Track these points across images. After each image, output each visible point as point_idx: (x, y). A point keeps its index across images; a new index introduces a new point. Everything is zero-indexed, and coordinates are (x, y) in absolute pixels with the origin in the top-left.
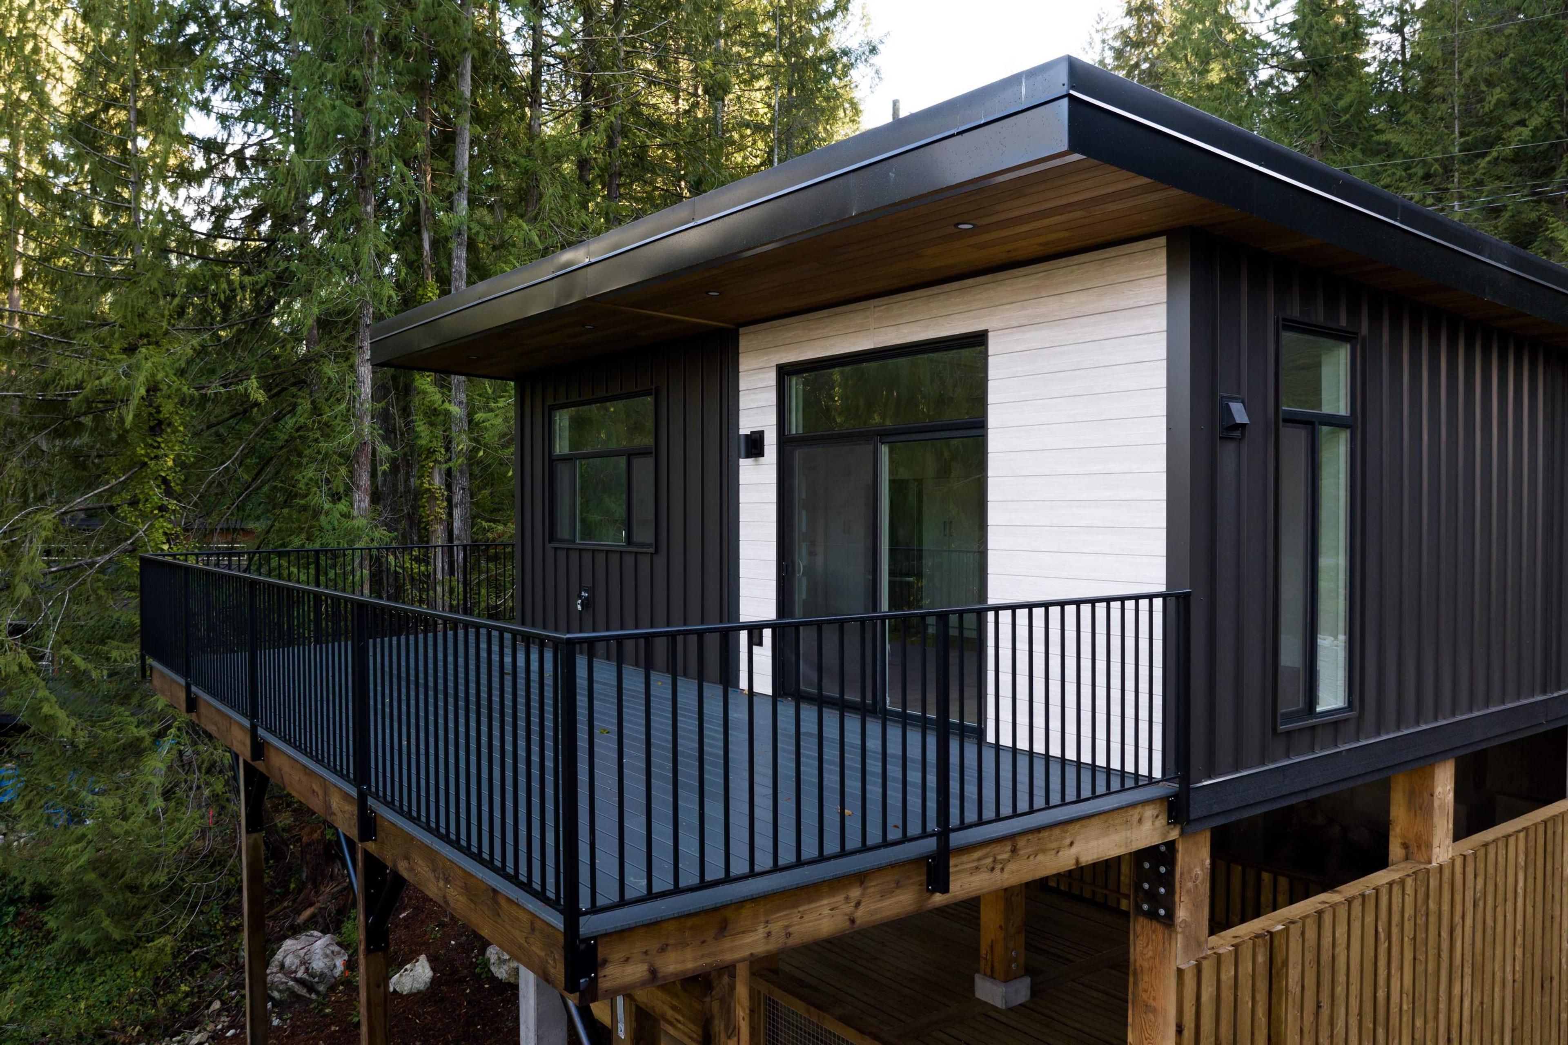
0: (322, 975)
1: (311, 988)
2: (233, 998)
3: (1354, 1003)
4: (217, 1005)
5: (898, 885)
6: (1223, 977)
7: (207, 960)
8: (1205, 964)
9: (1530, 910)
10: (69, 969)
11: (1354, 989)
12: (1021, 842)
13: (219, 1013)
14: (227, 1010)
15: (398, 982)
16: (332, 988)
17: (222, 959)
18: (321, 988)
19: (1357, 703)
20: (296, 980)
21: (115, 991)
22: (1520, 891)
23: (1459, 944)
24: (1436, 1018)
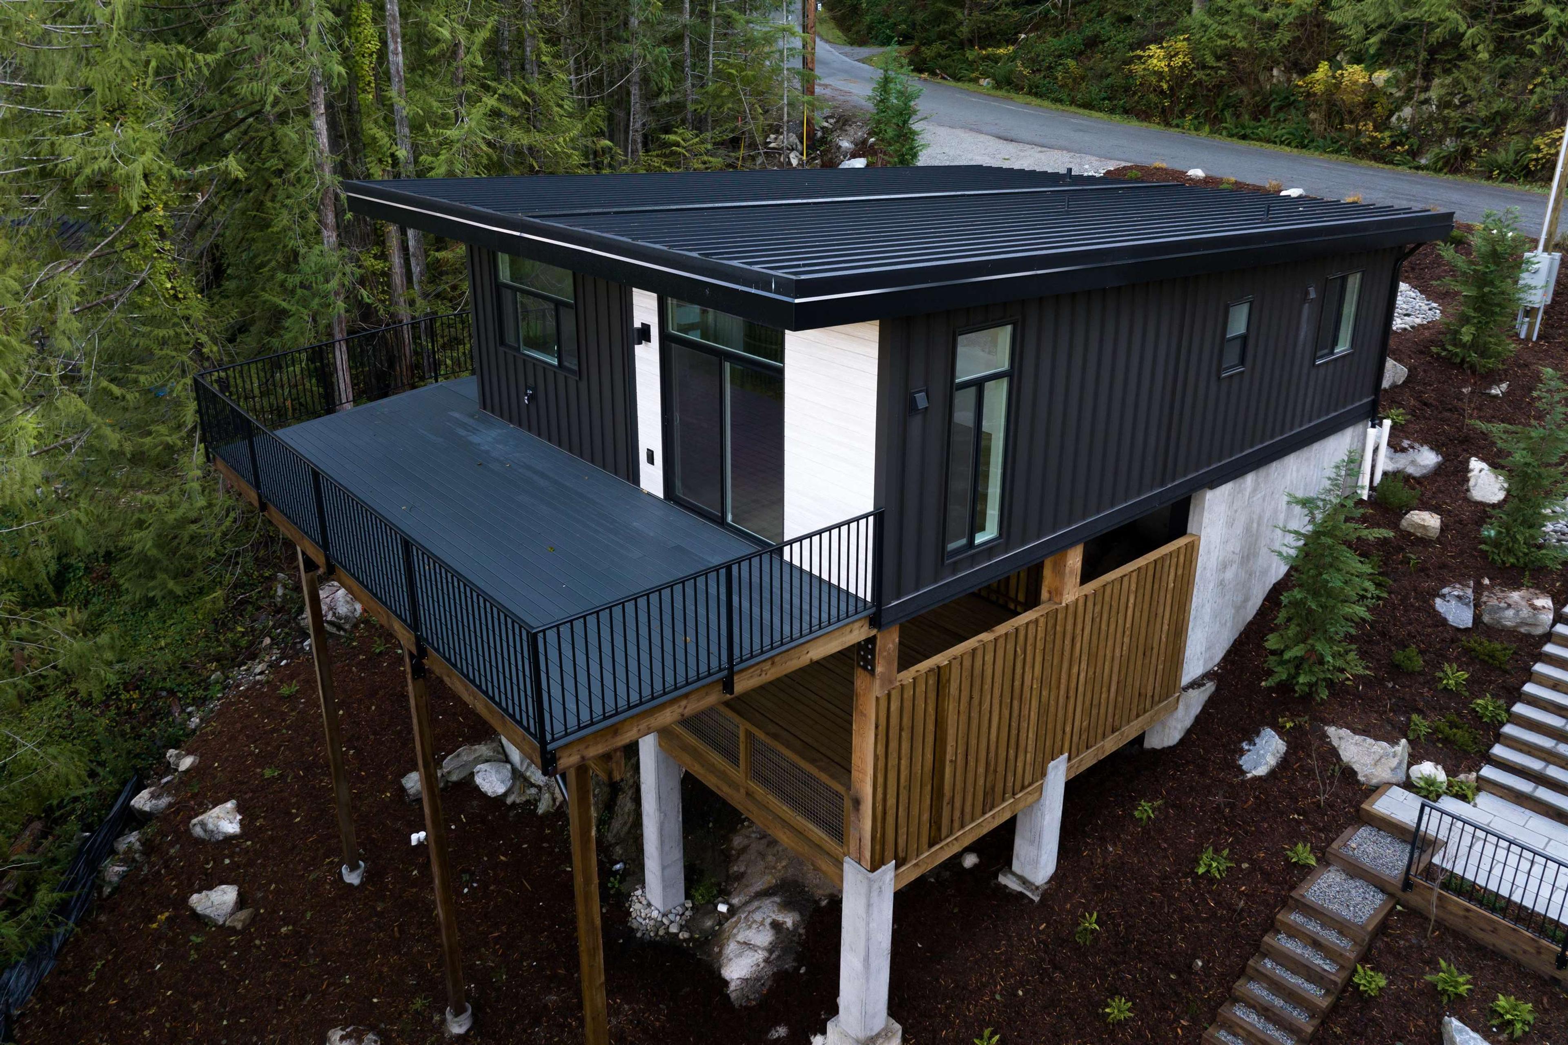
0: (347, 618)
1: (339, 627)
2: (279, 634)
3: (997, 692)
4: (267, 641)
5: (707, 694)
6: (905, 696)
7: (251, 603)
8: (893, 693)
9: (1137, 614)
10: (143, 614)
11: (997, 685)
12: (777, 659)
13: (270, 646)
14: (276, 644)
16: (355, 626)
17: (264, 603)
18: (347, 627)
19: (1004, 535)
21: (185, 632)
22: (1131, 605)
23: (1078, 645)
24: (1058, 688)
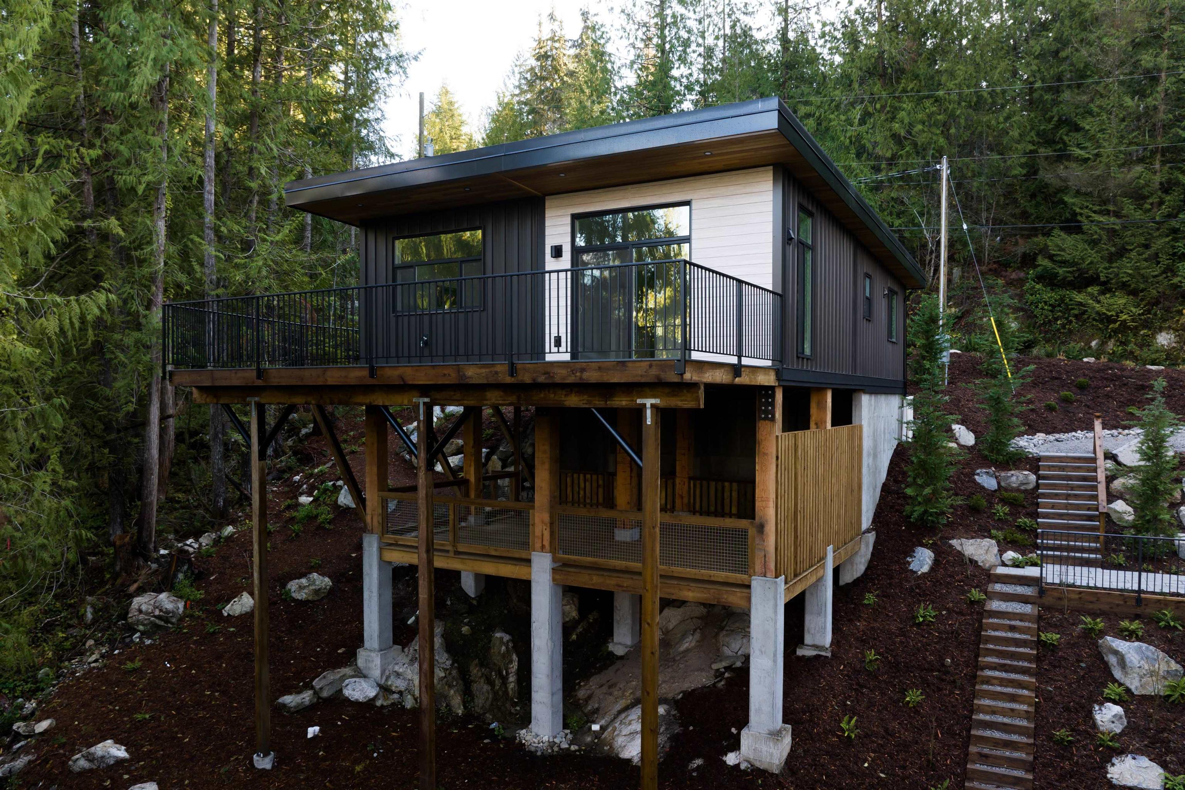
0: (172, 613)
1: (167, 621)
4: (91, 642)
8: (783, 436)
13: (97, 646)
14: (102, 643)
15: (230, 609)
18: (174, 620)
19: (813, 355)
20: (155, 616)
